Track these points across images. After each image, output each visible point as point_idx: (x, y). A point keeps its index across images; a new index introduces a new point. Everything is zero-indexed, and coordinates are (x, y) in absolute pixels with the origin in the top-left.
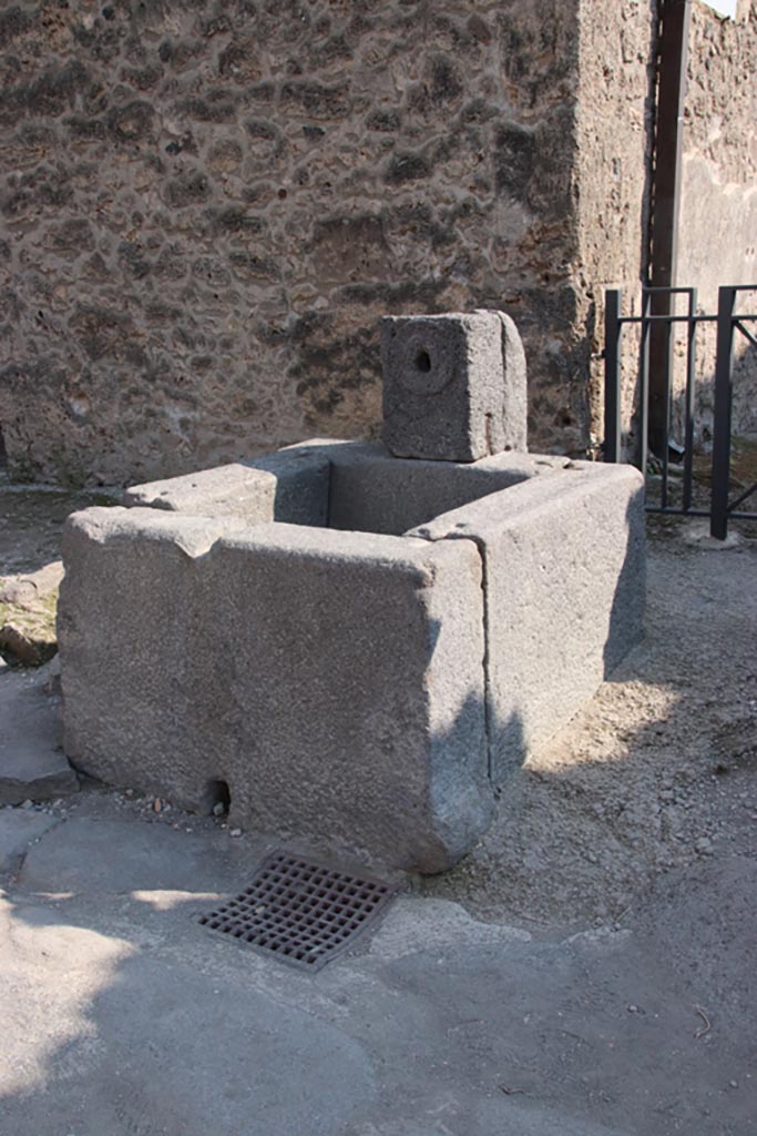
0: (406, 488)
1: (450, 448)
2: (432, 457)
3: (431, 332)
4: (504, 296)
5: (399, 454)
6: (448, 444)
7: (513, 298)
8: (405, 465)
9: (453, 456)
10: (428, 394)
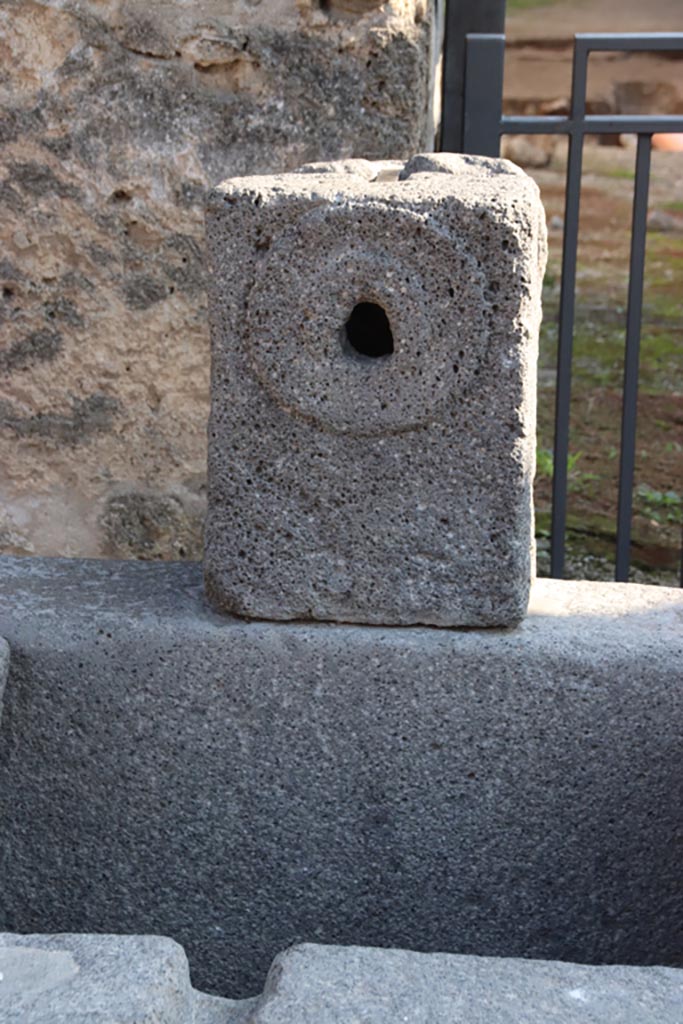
0: (291, 714)
1: (447, 589)
2: (379, 617)
3: (403, 244)
4: (192, 50)
5: (266, 608)
6: (437, 577)
7: (221, 57)
8: (291, 644)
9: (455, 613)
10: (382, 430)
